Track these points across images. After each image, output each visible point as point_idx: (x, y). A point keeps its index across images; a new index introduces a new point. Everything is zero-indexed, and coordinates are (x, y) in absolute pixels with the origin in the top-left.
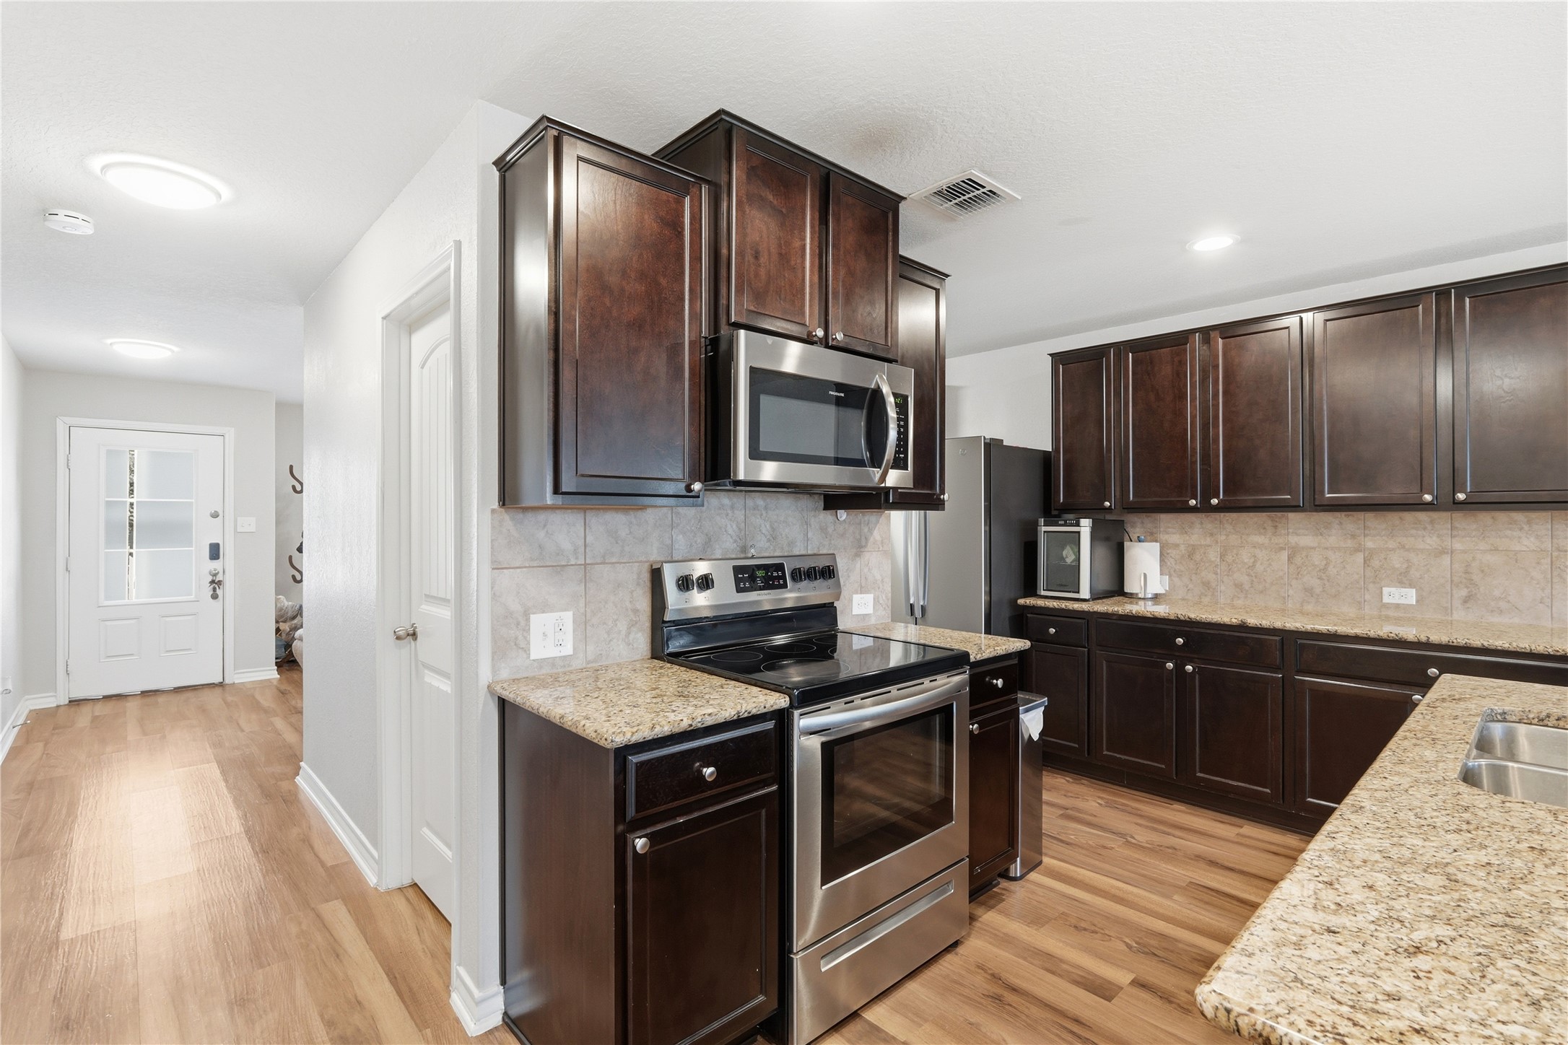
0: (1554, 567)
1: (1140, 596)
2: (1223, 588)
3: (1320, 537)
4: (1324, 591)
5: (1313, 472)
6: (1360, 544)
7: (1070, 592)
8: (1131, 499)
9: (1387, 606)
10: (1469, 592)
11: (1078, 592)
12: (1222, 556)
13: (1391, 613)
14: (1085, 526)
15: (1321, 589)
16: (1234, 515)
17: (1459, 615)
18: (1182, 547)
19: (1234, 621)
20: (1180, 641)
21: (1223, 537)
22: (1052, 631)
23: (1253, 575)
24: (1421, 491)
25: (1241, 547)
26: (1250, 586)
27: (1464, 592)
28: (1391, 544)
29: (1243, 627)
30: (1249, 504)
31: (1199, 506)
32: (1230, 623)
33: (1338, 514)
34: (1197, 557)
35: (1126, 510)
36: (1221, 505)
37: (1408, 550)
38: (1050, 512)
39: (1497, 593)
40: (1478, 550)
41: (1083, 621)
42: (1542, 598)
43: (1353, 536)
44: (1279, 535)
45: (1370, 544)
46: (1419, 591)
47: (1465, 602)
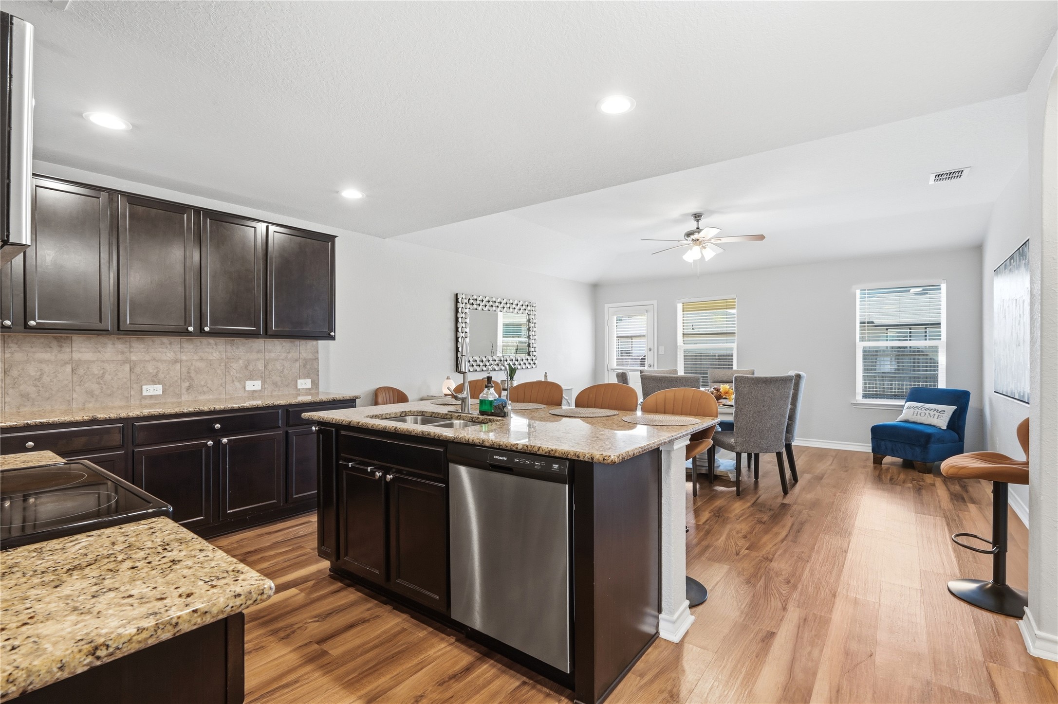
0: (226, 367)
3: (99, 354)
4: (102, 392)
6: (127, 358)
9: (146, 397)
10: (190, 384)
13: (148, 401)
15: (100, 391)
17: (185, 397)
23: (40, 386)
27: (187, 384)
28: (147, 358)
33: (112, 337)
37: (157, 361)
39: (202, 383)
42: (222, 383)
43: (123, 353)
44: (64, 353)
45: (134, 358)
46: (164, 385)
47: (188, 390)
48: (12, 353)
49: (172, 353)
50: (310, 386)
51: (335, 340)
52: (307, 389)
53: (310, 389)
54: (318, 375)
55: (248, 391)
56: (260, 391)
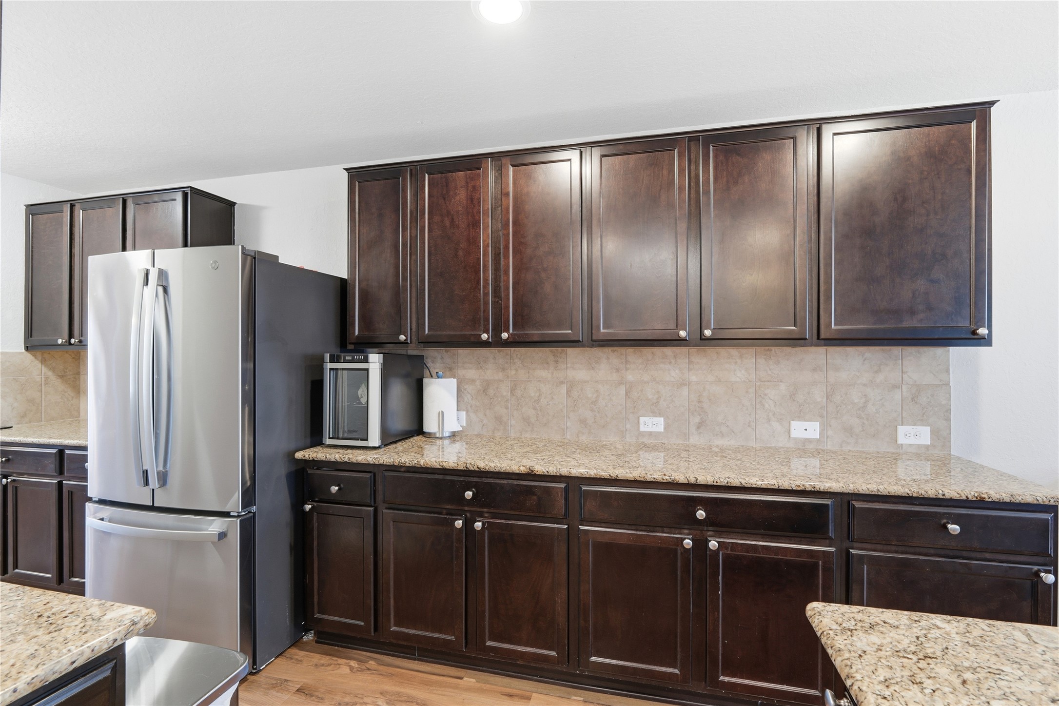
0: (757, 395)
1: (438, 435)
2: (513, 422)
4: (595, 422)
5: (591, 306)
6: (623, 377)
7: (358, 439)
8: (427, 332)
9: (643, 434)
10: (701, 419)
11: (366, 440)
12: (513, 391)
13: (646, 440)
14: (375, 361)
15: (593, 421)
16: (522, 350)
17: (696, 440)
18: (478, 383)
19: (522, 468)
20: (469, 494)
21: (513, 372)
22: (334, 489)
24: (677, 327)
25: (528, 381)
26: (536, 419)
27: (697, 420)
28: (646, 378)
29: (531, 476)
30: (536, 339)
31: (490, 340)
32: (518, 472)
33: (606, 349)
34: (491, 392)
35: (422, 344)
36: (510, 340)
37: (658, 382)
38: (346, 346)
39: (720, 419)
40: (707, 381)
41: (368, 475)
42: (750, 422)
43: (618, 370)
44: (559, 369)
45: (630, 377)
46: (666, 419)
47: (698, 428)
48: (517, 370)
49: (677, 371)
50: (928, 442)
51: (991, 345)
52: (919, 446)
53: (927, 447)
54: (948, 420)
55: (795, 439)
56: (818, 441)
